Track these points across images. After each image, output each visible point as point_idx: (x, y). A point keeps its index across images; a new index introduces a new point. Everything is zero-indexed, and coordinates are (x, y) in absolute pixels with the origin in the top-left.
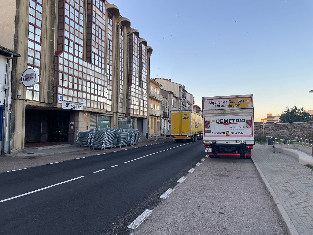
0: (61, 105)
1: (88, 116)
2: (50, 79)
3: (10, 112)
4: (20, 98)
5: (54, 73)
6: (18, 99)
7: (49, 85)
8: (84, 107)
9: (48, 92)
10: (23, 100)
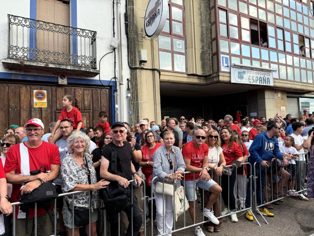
0: (228, 75)
1: (282, 99)
2: (204, 28)
3: (129, 95)
4: (146, 66)
5: (210, 14)
6: (143, 69)
7: (202, 41)
8: (274, 79)
9: (203, 54)
10: (153, 70)
